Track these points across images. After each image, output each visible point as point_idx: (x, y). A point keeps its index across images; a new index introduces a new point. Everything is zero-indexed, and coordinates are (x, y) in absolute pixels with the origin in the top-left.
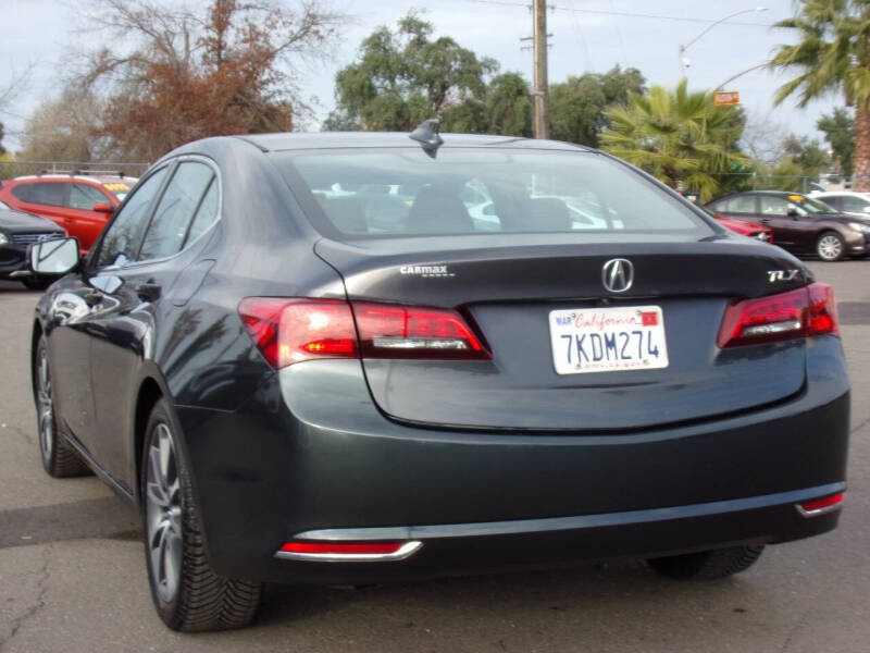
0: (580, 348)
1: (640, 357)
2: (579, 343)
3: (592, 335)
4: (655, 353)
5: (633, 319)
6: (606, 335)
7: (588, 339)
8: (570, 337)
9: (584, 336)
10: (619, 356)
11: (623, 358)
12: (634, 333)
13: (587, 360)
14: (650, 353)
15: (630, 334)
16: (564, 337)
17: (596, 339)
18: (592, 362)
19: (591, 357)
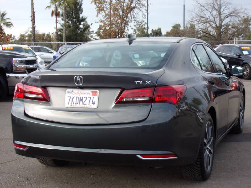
0: (72, 100)
1: (89, 104)
2: (72, 99)
3: (76, 97)
4: (94, 103)
5: (89, 93)
6: (80, 97)
7: (75, 98)
8: (70, 97)
9: (74, 97)
10: (83, 104)
11: (84, 104)
12: (89, 97)
13: (74, 104)
14: (92, 103)
15: (87, 97)
16: (69, 97)
17: (77, 98)
18: (75, 105)
19: (75, 103)
